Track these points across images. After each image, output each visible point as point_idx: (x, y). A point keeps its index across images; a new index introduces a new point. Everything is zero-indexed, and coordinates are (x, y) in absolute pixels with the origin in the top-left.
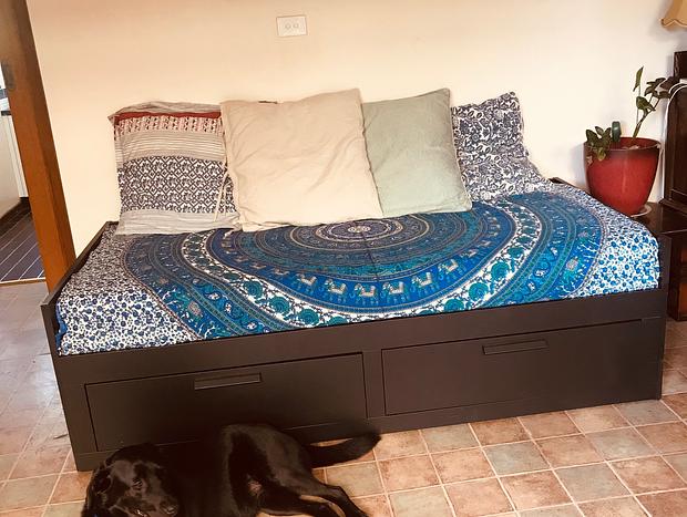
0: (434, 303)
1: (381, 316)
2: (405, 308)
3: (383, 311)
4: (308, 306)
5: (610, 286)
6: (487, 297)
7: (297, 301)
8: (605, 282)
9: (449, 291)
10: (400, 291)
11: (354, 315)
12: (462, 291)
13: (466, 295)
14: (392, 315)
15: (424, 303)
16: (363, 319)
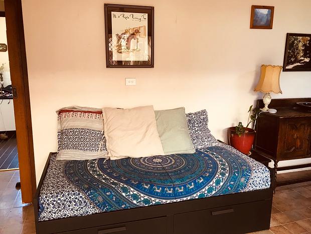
0: (195, 195)
1: (175, 201)
2: (184, 197)
3: (176, 199)
4: (146, 197)
5: (255, 188)
6: (214, 192)
7: (142, 195)
8: (253, 186)
9: (200, 190)
10: (182, 190)
11: (164, 201)
12: (205, 190)
13: (206, 192)
14: (179, 200)
15: (191, 195)
16: (168, 202)
